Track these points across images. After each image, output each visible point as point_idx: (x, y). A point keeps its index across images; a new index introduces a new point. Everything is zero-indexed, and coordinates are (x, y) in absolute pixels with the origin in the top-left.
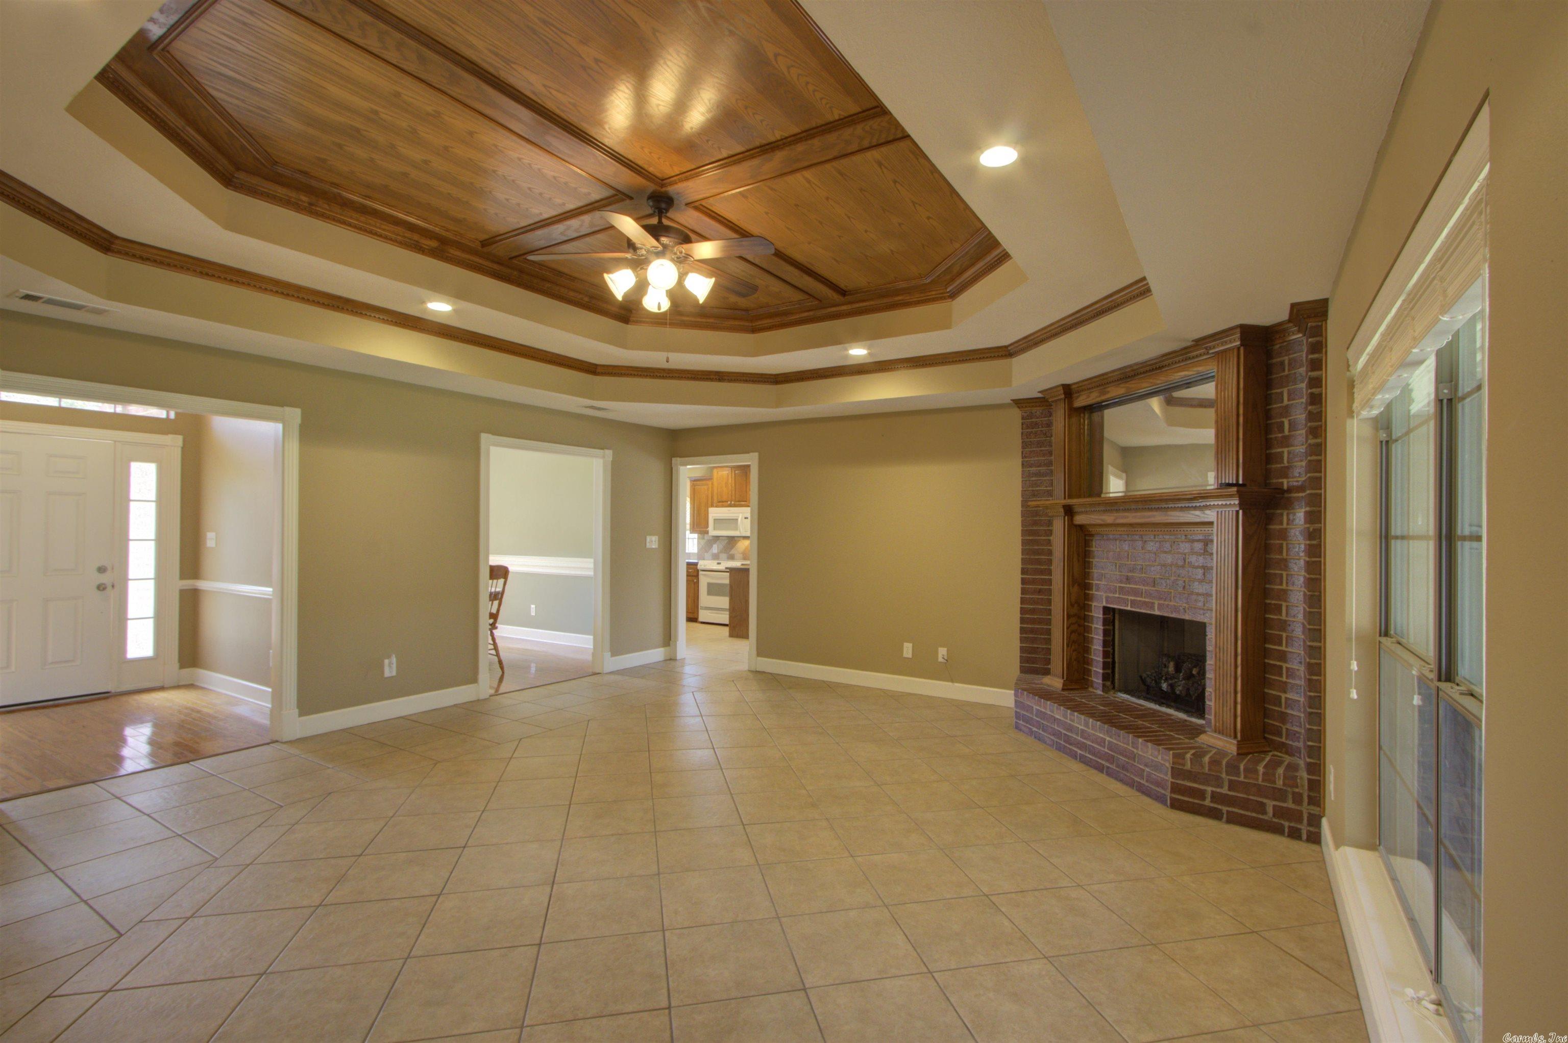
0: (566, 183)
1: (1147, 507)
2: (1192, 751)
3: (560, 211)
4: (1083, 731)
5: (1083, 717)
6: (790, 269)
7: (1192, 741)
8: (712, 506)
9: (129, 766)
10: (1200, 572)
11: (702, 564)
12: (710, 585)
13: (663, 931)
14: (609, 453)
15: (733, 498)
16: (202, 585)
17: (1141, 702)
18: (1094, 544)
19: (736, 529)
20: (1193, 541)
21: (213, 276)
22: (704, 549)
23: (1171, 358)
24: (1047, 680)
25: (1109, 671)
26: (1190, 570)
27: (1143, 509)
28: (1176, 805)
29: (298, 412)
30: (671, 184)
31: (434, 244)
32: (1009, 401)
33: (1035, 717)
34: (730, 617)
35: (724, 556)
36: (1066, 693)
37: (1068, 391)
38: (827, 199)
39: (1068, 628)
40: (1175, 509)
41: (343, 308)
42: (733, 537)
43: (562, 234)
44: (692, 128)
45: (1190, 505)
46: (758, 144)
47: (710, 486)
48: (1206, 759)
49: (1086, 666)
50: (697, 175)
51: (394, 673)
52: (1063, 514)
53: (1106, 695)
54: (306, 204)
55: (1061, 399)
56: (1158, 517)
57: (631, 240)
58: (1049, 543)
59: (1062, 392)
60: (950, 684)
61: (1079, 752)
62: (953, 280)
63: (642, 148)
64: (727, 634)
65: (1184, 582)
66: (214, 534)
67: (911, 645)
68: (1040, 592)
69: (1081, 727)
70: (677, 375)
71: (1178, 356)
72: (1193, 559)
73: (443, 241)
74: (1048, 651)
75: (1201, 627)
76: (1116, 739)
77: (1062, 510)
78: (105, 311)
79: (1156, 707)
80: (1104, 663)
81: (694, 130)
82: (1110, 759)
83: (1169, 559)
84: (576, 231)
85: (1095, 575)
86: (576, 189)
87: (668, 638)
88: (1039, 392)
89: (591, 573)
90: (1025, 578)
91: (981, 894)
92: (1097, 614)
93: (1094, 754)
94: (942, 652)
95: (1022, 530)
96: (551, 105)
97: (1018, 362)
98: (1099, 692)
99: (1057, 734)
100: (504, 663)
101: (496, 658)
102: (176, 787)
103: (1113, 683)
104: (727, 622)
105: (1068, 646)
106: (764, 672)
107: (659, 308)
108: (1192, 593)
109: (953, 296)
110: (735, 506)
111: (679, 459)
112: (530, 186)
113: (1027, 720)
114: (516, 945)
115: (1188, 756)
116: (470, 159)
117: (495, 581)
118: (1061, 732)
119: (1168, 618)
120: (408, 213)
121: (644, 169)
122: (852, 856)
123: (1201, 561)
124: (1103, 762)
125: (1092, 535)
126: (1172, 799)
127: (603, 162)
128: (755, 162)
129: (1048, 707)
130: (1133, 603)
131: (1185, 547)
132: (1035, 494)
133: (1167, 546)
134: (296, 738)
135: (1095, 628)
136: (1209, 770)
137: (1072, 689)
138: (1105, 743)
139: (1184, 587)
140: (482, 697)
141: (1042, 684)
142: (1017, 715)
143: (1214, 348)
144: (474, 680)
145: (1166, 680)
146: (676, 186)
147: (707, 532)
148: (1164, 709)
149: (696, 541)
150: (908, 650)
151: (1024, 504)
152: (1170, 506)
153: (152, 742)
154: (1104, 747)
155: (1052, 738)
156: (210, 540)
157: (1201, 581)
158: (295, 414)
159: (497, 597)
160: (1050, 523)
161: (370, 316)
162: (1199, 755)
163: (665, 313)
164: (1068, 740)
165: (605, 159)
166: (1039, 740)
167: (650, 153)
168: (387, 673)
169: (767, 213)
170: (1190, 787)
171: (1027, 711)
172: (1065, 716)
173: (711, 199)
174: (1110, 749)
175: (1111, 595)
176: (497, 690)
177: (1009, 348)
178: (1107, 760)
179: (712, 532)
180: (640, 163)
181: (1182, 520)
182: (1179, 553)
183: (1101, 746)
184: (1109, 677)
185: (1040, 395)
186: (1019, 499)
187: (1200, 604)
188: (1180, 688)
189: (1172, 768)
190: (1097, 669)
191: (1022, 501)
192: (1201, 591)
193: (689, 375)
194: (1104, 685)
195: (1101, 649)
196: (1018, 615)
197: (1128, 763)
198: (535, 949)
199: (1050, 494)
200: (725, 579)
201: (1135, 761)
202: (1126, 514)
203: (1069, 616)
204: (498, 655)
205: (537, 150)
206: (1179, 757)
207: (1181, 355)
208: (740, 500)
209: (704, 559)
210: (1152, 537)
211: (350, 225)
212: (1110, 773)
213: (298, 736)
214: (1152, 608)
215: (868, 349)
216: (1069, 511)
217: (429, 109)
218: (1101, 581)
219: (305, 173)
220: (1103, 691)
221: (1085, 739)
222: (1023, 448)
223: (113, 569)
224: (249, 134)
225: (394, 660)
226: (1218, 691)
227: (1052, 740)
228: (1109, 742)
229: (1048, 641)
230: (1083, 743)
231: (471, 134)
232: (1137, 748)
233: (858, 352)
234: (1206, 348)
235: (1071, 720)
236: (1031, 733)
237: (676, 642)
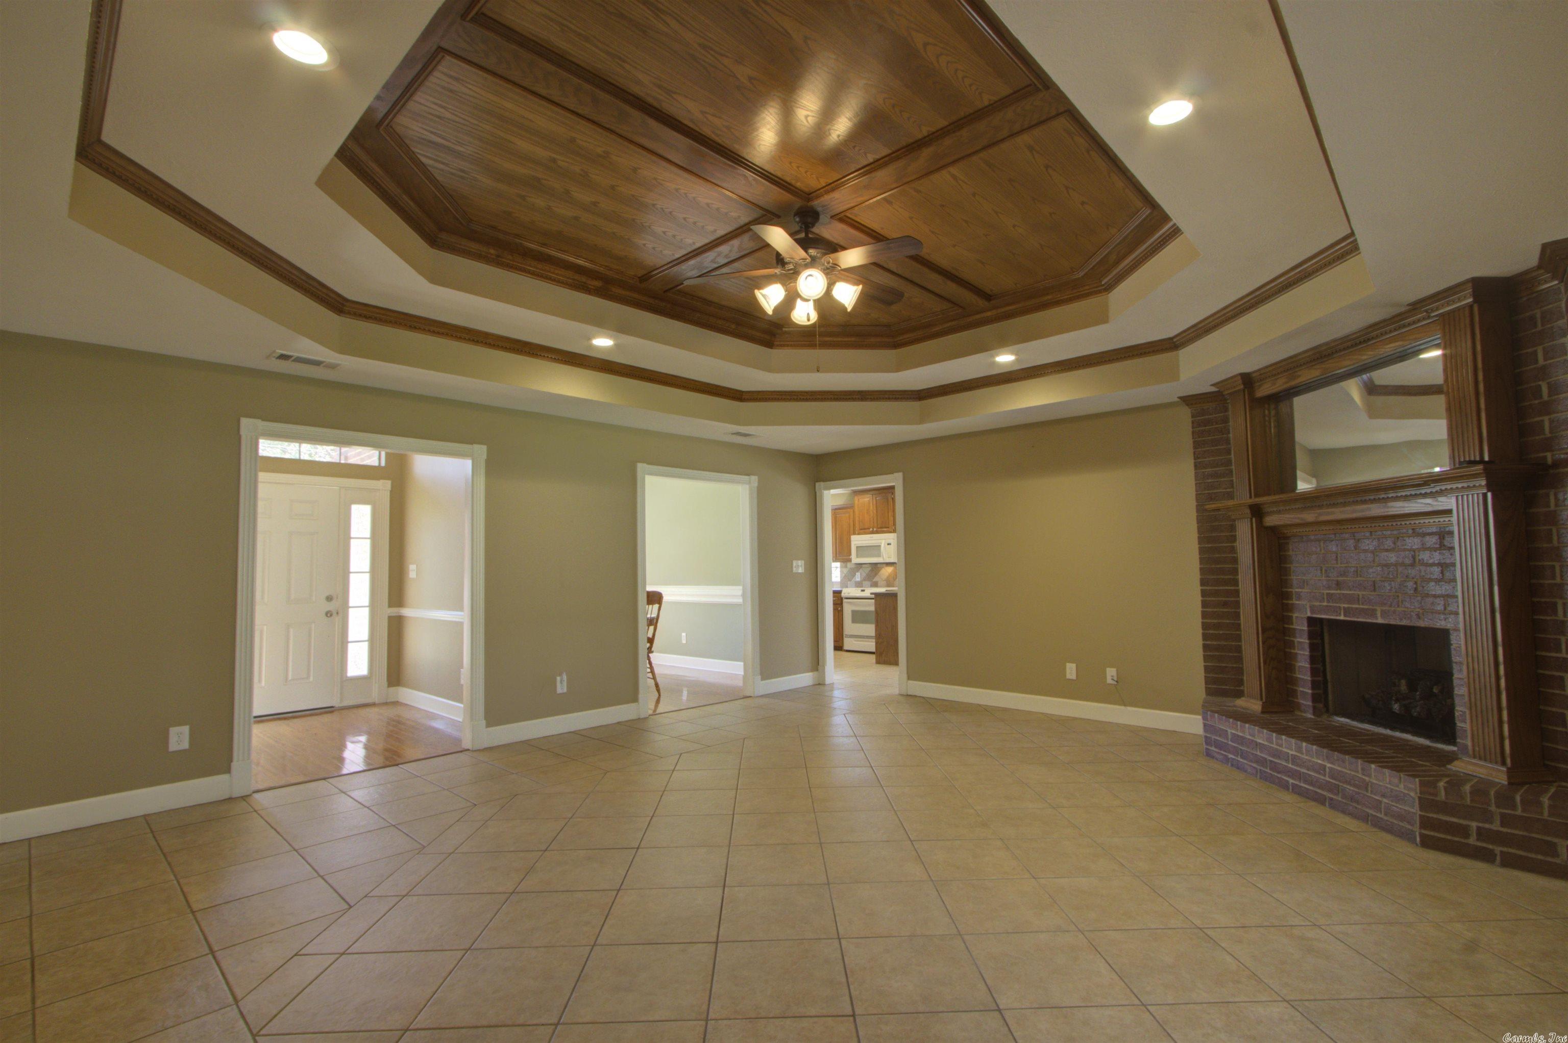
0: (718, 209)
1: (1359, 499)
2: (1446, 779)
3: (712, 238)
4: (1294, 757)
5: (1293, 741)
6: (934, 276)
7: (1442, 768)
8: (854, 534)
9: (348, 768)
10: (1436, 570)
11: (846, 592)
12: (854, 613)
13: (839, 939)
14: (754, 479)
15: (875, 525)
16: (406, 612)
17: (1367, 726)
18: (1291, 548)
19: (879, 555)
20: (1424, 535)
21: (420, 328)
22: (847, 578)
23: (1378, 329)
24: (1241, 703)
25: (1321, 692)
26: (1423, 568)
27: (1356, 503)
28: (1427, 843)
29: (484, 448)
30: (818, 197)
31: (598, 284)
32: (1177, 400)
33: (1230, 743)
34: (877, 643)
35: (868, 583)
36: (1266, 716)
37: (1248, 380)
38: (974, 195)
39: (1264, 643)
40: (1396, 499)
41: (522, 351)
42: (876, 564)
43: (713, 261)
44: (839, 136)
45: (1418, 492)
46: (904, 144)
47: (852, 513)
48: (1467, 788)
49: (1289, 686)
50: (843, 184)
51: (565, 690)
52: (1250, 516)
53: (1319, 719)
54: (494, 257)
55: (1239, 391)
56: (1376, 510)
57: (781, 255)
58: (1233, 550)
59: (1240, 382)
60: (1123, 707)
61: (1291, 781)
62: (1108, 271)
63: (790, 163)
64: (874, 661)
65: (1416, 583)
66: (415, 566)
67: (1074, 666)
68: (1225, 604)
69: (1291, 752)
70: (820, 397)
71: (1388, 325)
72: (1425, 556)
73: (607, 281)
74: (1240, 671)
75: (1443, 636)
76: (1339, 766)
77: (1248, 511)
78: (337, 365)
79: (1388, 732)
80: (1313, 682)
81: (841, 138)
82: (1335, 789)
83: (1392, 558)
84: (726, 256)
85: (1295, 582)
86: (726, 214)
87: (816, 664)
88: (1212, 385)
89: (740, 600)
90: (1206, 590)
91: (1193, 926)
92: (1300, 626)
93: (1311, 784)
94: (1111, 673)
95: (1199, 538)
96: (706, 131)
97: (1184, 354)
98: (1310, 715)
99: (1263, 762)
100: (661, 686)
101: (653, 681)
102: (389, 785)
103: (1326, 706)
104: (873, 650)
105: (1265, 663)
106: (915, 696)
107: (809, 320)
108: (1427, 595)
109: (1109, 288)
110: (877, 532)
111: (822, 484)
112: (685, 216)
113: (1220, 746)
114: (694, 941)
115: (1441, 784)
116: (633, 196)
117: (651, 606)
118: (1266, 759)
119: (1395, 626)
120: (579, 256)
121: (792, 186)
122: (1034, 878)
123: (1437, 557)
124: (1325, 793)
125: (1287, 538)
126: (1421, 835)
127: (753, 183)
128: (901, 163)
129: (1247, 730)
130: (1347, 611)
131: (1414, 542)
132: (1211, 498)
133: (1389, 543)
134: (483, 748)
135: (1299, 642)
136: (1472, 801)
137: (1272, 712)
138: (1325, 770)
139: (1416, 589)
140: (642, 717)
141: (1235, 706)
142: (1208, 741)
143: (1437, 309)
144: (635, 699)
145: (1397, 700)
146: (822, 199)
147: (850, 560)
148: (1398, 734)
149: (839, 569)
150: (1071, 671)
151: (1200, 509)
152: (1390, 496)
153: (366, 747)
154: (1325, 775)
155: (1254, 765)
156: (412, 571)
157: (1437, 581)
158: (481, 450)
159: (653, 622)
160: (1233, 528)
161: (544, 356)
162: (1456, 782)
163: (814, 325)
164: (1275, 767)
165: (755, 179)
166: (1238, 768)
167: (798, 167)
168: (559, 691)
169: (911, 218)
170: (1447, 822)
171: (1220, 736)
172: (1270, 740)
173: (856, 208)
174: (1332, 777)
175: (1317, 604)
176: (655, 711)
177: (1175, 340)
178: (1330, 791)
179: (855, 560)
180: (788, 179)
181: (1407, 511)
182: (1405, 550)
183: (1320, 773)
184: (1320, 697)
185: (1214, 389)
186: (1193, 504)
187: (1440, 608)
188: (1418, 709)
189: (1420, 798)
190: (1305, 690)
191: (1197, 506)
192: (1439, 592)
193: (831, 396)
194: (1314, 708)
195: (1308, 665)
196: (1200, 631)
197: (1358, 793)
198: (713, 946)
199: (1230, 496)
200: (870, 606)
201: (1367, 791)
202: (1333, 510)
203: (1264, 630)
204: (654, 678)
205: (693, 178)
206: (1428, 786)
207: (1393, 323)
208: (883, 527)
209: (847, 587)
210: (1368, 534)
211: (529, 272)
212: (1334, 806)
213: (486, 746)
214: (1373, 613)
215: (1016, 354)
216: (1257, 512)
217: (599, 150)
218: (1303, 588)
219: (494, 228)
220: (1314, 714)
221: (1298, 765)
222: (1195, 448)
223: (337, 598)
224: (450, 195)
225: (565, 677)
226: (1474, 709)
227: (1254, 768)
228: (1331, 769)
229: (1240, 659)
230: (1296, 771)
231: (635, 170)
232: (1369, 776)
233: (1005, 358)
234: (1426, 311)
235: (1277, 744)
236: (1226, 760)
237: (824, 666)
